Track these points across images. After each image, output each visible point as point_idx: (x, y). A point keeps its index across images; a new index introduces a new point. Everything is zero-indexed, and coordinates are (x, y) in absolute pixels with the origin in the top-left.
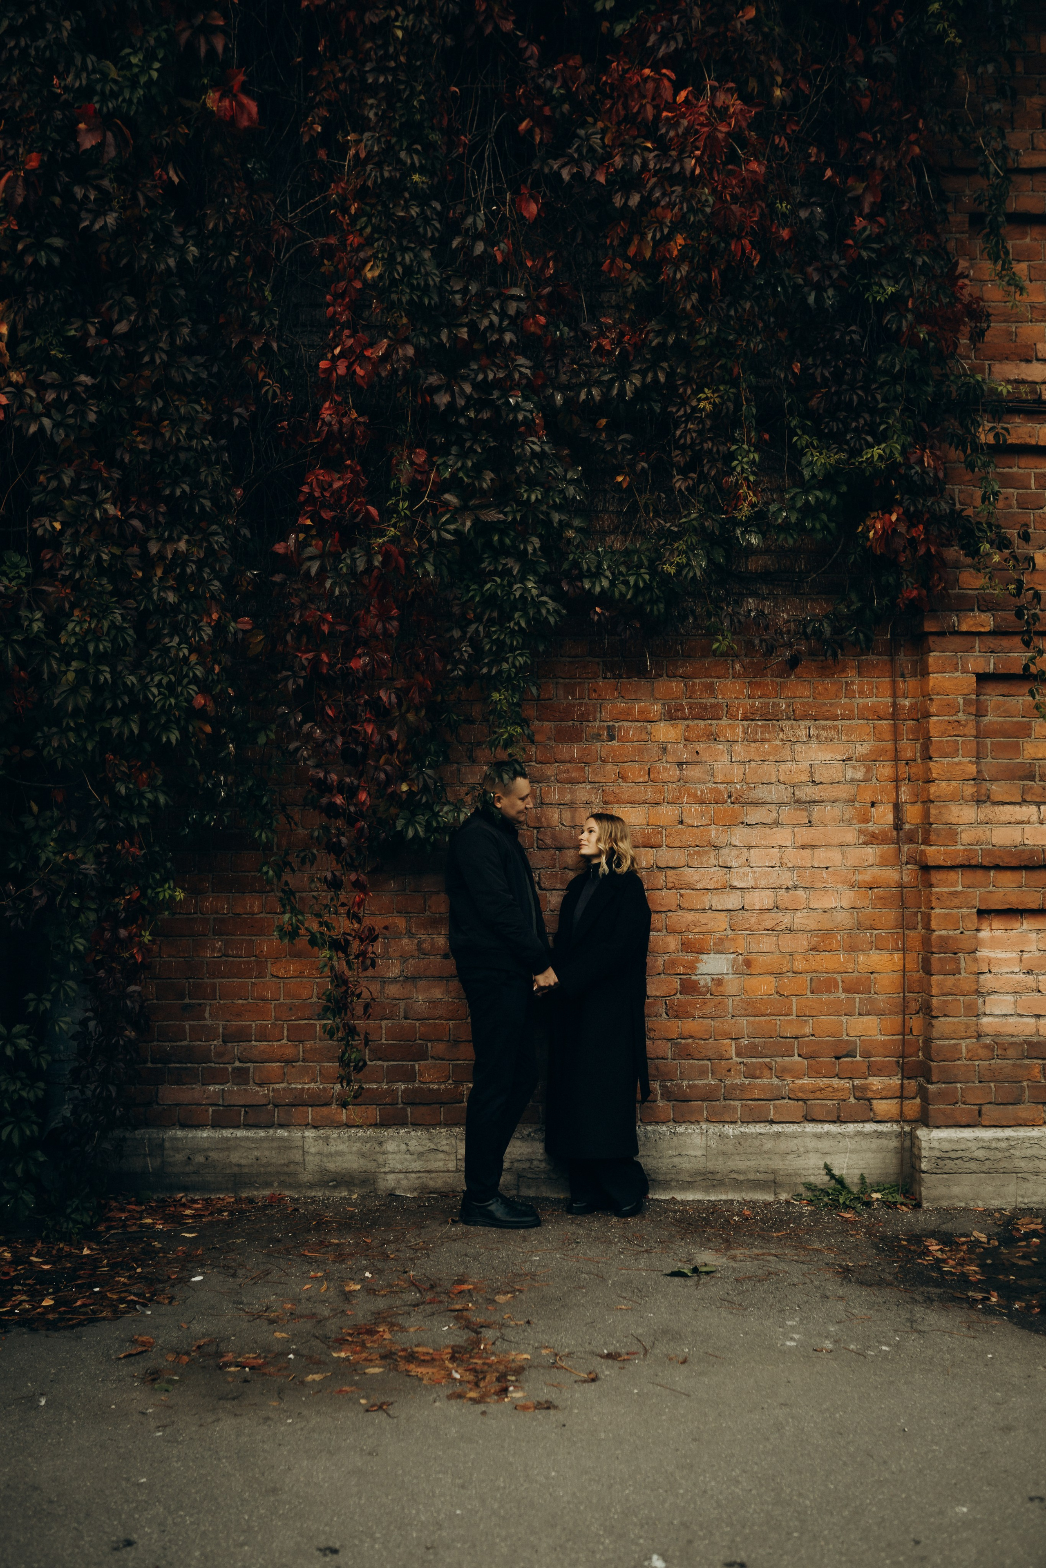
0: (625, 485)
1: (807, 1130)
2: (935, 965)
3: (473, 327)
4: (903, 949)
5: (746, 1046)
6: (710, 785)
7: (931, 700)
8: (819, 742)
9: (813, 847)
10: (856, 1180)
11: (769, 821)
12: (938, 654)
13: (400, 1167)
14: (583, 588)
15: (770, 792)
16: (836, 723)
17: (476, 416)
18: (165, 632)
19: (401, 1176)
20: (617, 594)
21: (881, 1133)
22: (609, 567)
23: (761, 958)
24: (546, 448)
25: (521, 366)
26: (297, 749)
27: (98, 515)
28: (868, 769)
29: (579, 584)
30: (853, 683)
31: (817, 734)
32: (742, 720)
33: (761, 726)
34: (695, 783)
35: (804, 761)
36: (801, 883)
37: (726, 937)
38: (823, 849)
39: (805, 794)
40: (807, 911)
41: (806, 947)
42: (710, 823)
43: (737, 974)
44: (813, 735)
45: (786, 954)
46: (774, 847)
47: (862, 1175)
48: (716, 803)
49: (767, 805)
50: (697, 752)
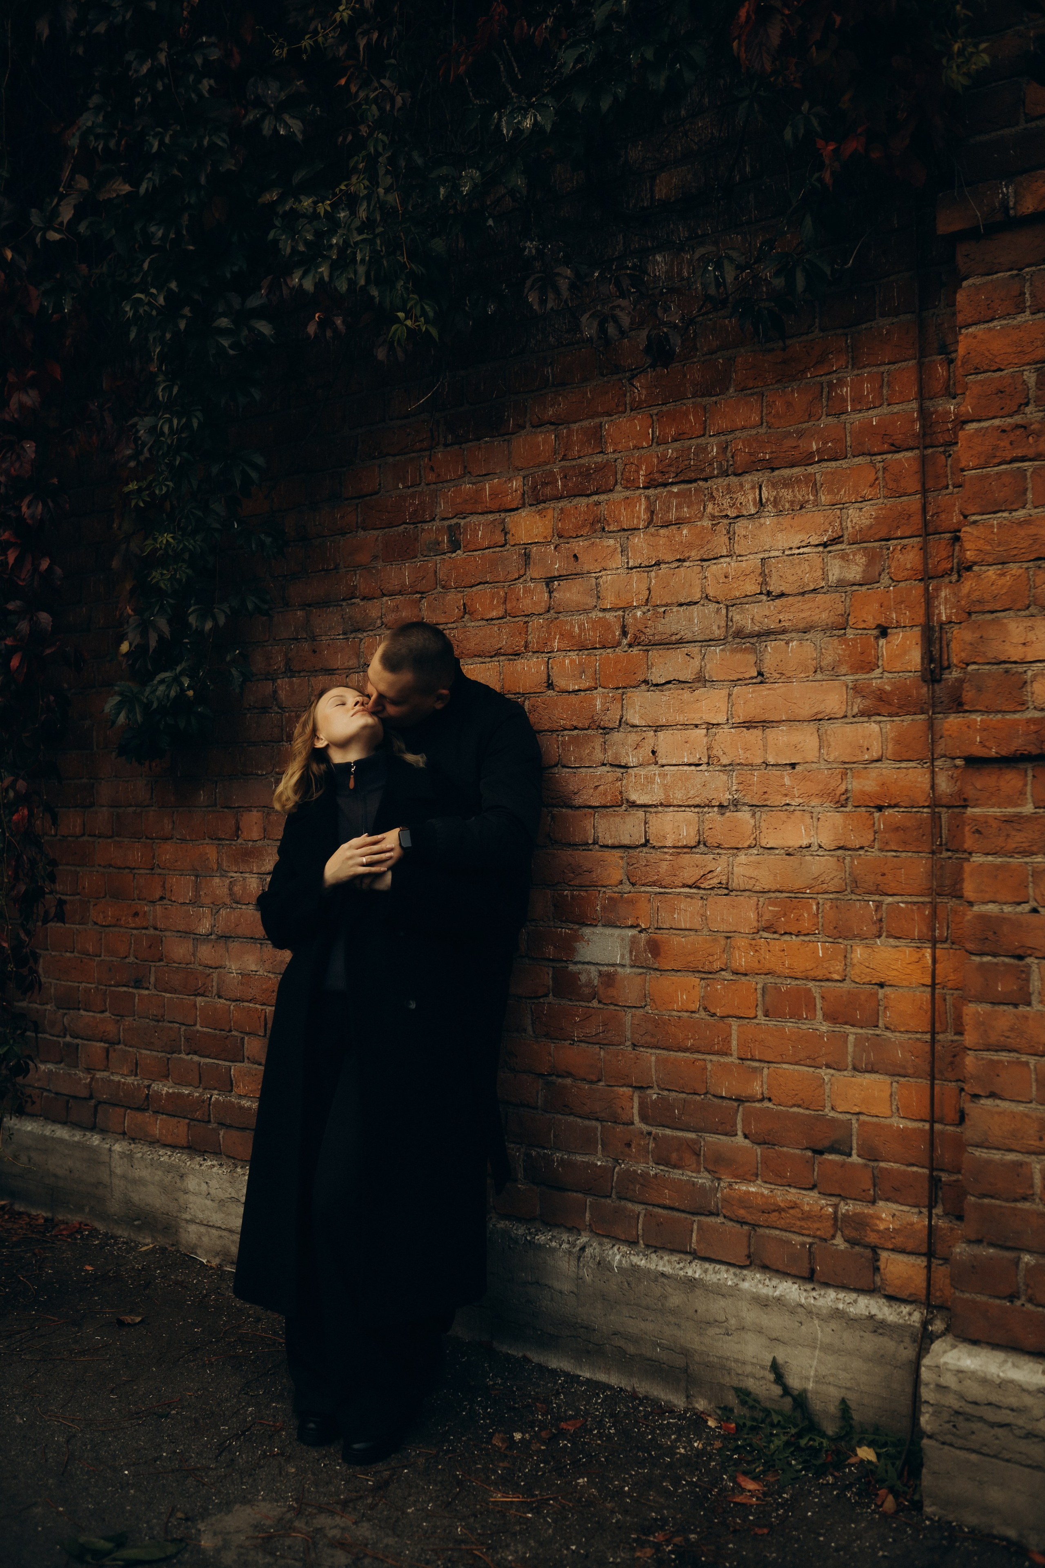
1: (745, 1285)
4: (933, 939)
5: (655, 1103)
6: (596, 615)
8: (779, 513)
11: (688, 675)
12: (965, 286)
13: (201, 1216)
15: (691, 620)
16: (810, 469)
19: (203, 1229)
23: (677, 940)
28: (872, 558)
30: (840, 384)
31: (775, 498)
32: (645, 488)
33: (677, 495)
34: (572, 612)
35: (750, 554)
36: (744, 796)
37: (622, 896)
38: (785, 728)
39: (752, 619)
40: (756, 852)
41: (755, 924)
42: (593, 685)
43: (638, 967)
44: (768, 500)
45: (719, 934)
46: (696, 726)
47: (843, 1401)
48: (604, 647)
49: (685, 645)
50: (575, 556)
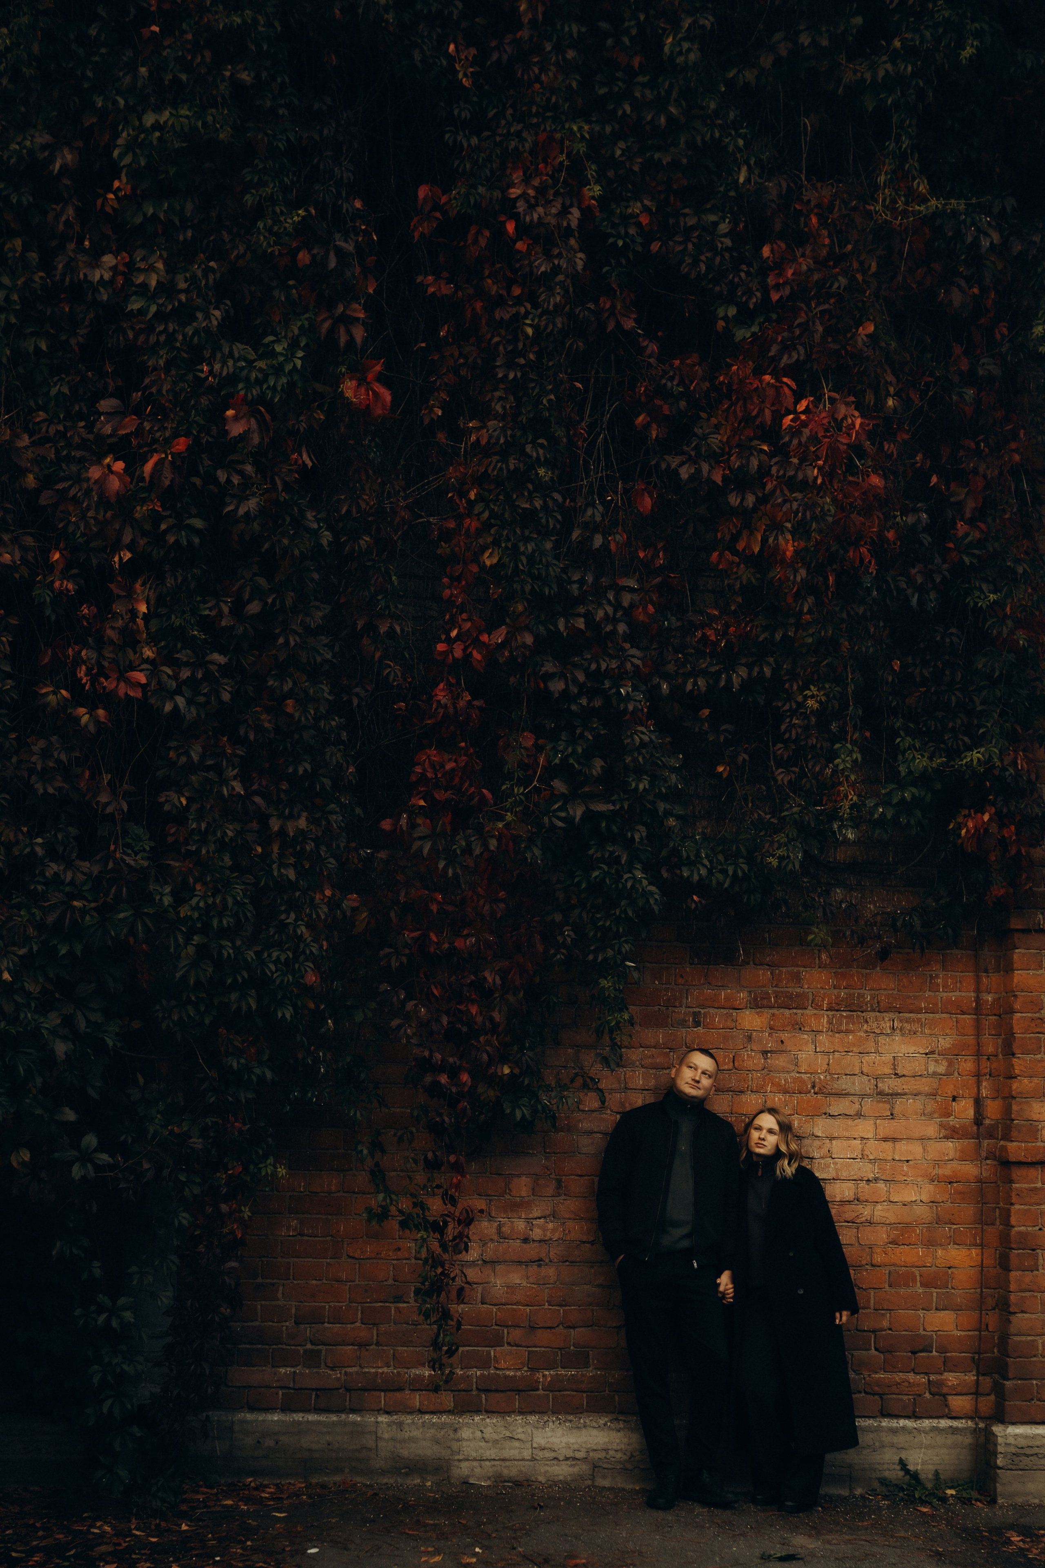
0: (725, 775)
2: (1014, 1261)
3: (588, 617)
4: (982, 1245)
6: (795, 1075)
7: (1015, 996)
8: (903, 1035)
9: (894, 1140)
10: (931, 1476)
11: (852, 1112)
12: (1023, 951)
13: (474, 1454)
14: (682, 876)
15: (854, 1084)
16: (919, 1016)
17: (588, 704)
18: (283, 908)
19: (475, 1464)
20: (714, 882)
21: (957, 1429)
22: (707, 857)
24: (653, 737)
25: (633, 656)
26: (399, 1027)
27: (225, 792)
28: (950, 1064)
29: (678, 872)
30: (937, 977)
31: (901, 1027)
32: (827, 1010)
33: (846, 1017)
34: (780, 1072)
35: (887, 1053)
36: (882, 1175)
38: (905, 1142)
39: (889, 1086)
40: (887, 1204)
41: (886, 1240)
44: (897, 1027)
45: (866, 1247)
46: (856, 1139)
47: (937, 1471)
48: (800, 1093)
49: (850, 1096)
50: (782, 1041)
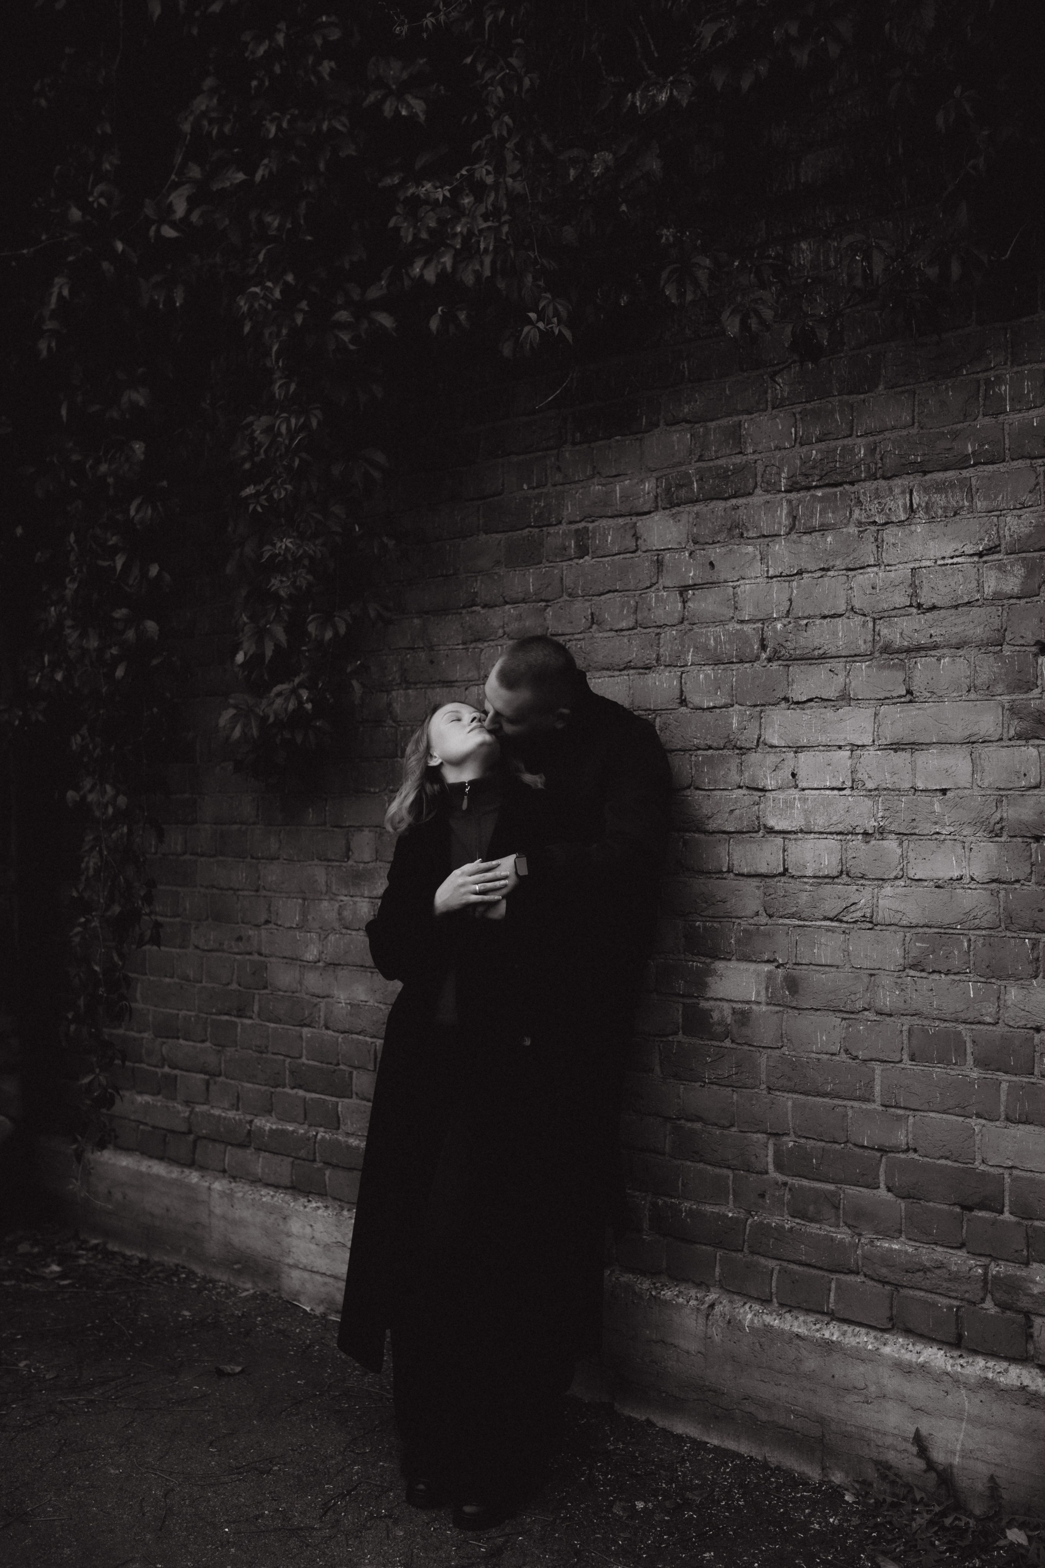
1: (887, 1350)
5: (791, 1151)
6: (733, 626)
8: (932, 520)
10: (980, 1486)
11: (831, 692)
15: (835, 633)
16: (965, 473)
23: (818, 977)
28: (1030, 569)
30: (999, 380)
31: (927, 503)
32: (786, 491)
33: (821, 499)
34: (707, 624)
35: (899, 563)
36: (891, 823)
37: (758, 929)
38: (935, 751)
39: (901, 634)
40: (903, 884)
41: (901, 961)
42: (729, 701)
43: (774, 1004)
44: (919, 505)
45: (862, 971)
46: (840, 747)
47: (992, 1478)
48: (741, 661)
49: (828, 660)
50: (712, 564)
